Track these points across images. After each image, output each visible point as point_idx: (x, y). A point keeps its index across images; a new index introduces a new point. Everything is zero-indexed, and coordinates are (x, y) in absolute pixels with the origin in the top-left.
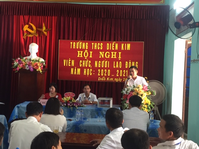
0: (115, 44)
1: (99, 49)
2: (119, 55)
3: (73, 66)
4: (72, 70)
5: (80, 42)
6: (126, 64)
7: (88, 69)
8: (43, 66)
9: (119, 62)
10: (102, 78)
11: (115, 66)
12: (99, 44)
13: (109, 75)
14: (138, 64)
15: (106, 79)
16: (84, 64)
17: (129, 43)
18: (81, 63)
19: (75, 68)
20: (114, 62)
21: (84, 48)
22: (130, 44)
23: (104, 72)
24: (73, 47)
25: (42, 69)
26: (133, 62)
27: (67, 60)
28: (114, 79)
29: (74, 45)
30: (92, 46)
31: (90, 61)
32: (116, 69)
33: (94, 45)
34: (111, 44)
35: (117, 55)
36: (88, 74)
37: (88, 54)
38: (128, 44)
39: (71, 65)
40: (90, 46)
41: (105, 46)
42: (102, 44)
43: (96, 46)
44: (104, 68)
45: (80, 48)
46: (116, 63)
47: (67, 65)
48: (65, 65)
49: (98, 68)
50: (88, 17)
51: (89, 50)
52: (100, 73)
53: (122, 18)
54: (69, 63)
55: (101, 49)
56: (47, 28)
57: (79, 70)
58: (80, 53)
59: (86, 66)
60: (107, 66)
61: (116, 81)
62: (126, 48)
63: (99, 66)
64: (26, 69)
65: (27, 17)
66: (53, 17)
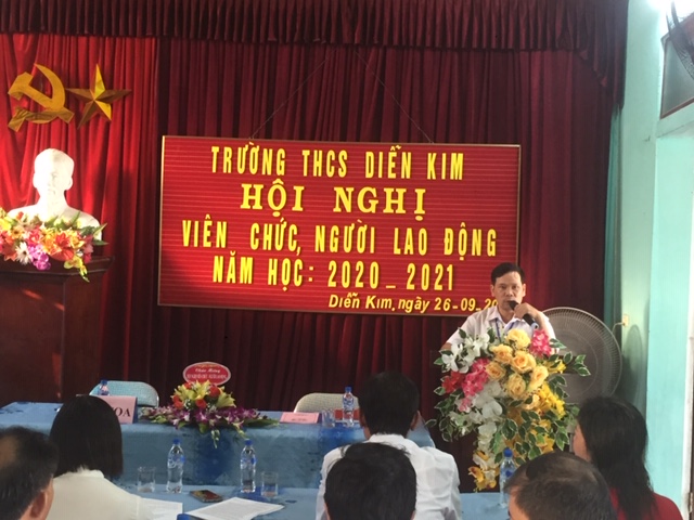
0: (400, 156)
1: (330, 174)
2: (416, 201)
3: (223, 246)
4: (218, 263)
5: (250, 147)
6: (448, 240)
7: (287, 262)
8: (95, 247)
9: (416, 228)
10: (345, 296)
11: (401, 245)
12: (331, 153)
13: (374, 286)
14: (498, 240)
15: (363, 302)
16: (267, 237)
17: (457, 152)
18: (256, 236)
19: (233, 254)
20: (396, 230)
21: (269, 173)
22: (461, 156)
23: (354, 273)
24: (222, 166)
25: (88, 259)
26: (475, 231)
27: (197, 223)
28: (395, 303)
29: (227, 160)
30: (303, 163)
31: (293, 228)
32: (405, 259)
33: (311, 158)
34: (381, 154)
35: (410, 201)
36: (286, 282)
37: (287, 197)
38: (454, 155)
39: (214, 244)
40: (293, 162)
41: (356, 164)
42: (343, 153)
43: (321, 161)
44: (353, 257)
45: (253, 171)
46: (405, 236)
47: (196, 245)
48: (186, 243)
49: (327, 256)
50: (284, 40)
51: (291, 179)
52: (338, 278)
53: (428, 44)
54: (207, 233)
55: (342, 174)
56: (109, 84)
57: (247, 265)
58: (252, 192)
59: (279, 247)
60: (368, 245)
61: (403, 310)
62: (448, 172)
63: (334, 249)
64: (17, 262)
65: (27, 39)
66: (137, 41)
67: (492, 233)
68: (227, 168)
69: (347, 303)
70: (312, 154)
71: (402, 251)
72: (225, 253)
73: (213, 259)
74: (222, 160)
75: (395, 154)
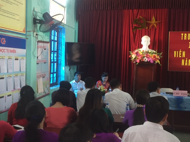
3: (184, 57)
4: (183, 61)
19: (187, 59)
24: (184, 38)
27: (178, 52)
39: (182, 56)
47: (177, 57)
48: (175, 56)
54: (180, 54)
56: (156, 20)
64: (144, 61)
65: (137, 10)
66: (163, 9)
68: (185, 38)
72: (185, 59)
73: (182, 60)
74: (184, 37)
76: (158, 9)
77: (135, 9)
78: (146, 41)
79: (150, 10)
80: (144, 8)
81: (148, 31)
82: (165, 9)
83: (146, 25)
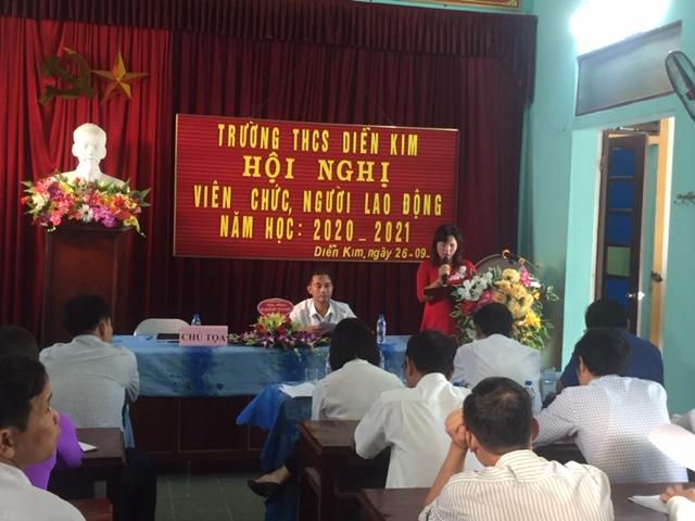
0: (370, 136)
1: (315, 149)
2: (382, 172)
3: (229, 207)
4: (224, 221)
5: (251, 126)
6: (406, 203)
7: (281, 220)
9: (382, 194)
10: (327, 247)
11: (371, 207)
12: (316, 132)
13: (349, 239)
14: (443, 203)
15: (341, 252)
16: (265, 200)
17: (413, 134)
18: (256, 199)
19: (236, 213)
20: (367, 195)
21: (266, 147)
22: (416, 136)
23: (334, 229)
24: (227, 140)
26: (426, 196)
27: (206, 188)
28: (366, 253)
29: (231, 135)
30: (293, 140)
31: (286, 192)
32: (373, 218)
33: (300, 136)
34: (355, 134)
35: (377, 171)
36: (280, 236)
37: (281, 168)
38: (410, 136)
39: (221, 205)
40: (286, 138)
41: (336, 141)
42: (326, 133)
43: (309, 139)
44: (334, 216)
45: (253, 145)
46: (373, 200)
47: (206, 206)
48: (197, 205)
49: (313, 215)
50: (279, 38)
51: (284, 153)
52: (321, 233)
53: (392, 47)
54: (215, 196)
55: (325, 149)
56: (129, 69)
57: (248, 222)
58: (252, 162)
59: (274, 208)
60: (345, 207)
61: (372, 258)
62: (406, 149)
63: (318, 210)
64: (81, 220)
65: (53, 25)
66: (154, 32)
67: (438, 197)
68: (231, 142)
69: (329, 253)
70: (301, 132)
71: (371, 211)
72: (230, 213)
73: (220, 218)
74: (227, 136)
75: (365, 134)
76: (136, 30)
77: (47, 18)
78: (89, 143)
79: (104, 29)
80: (81, 20)
81: (100, 109)
82: (162, 32)
83: (92, 85)
